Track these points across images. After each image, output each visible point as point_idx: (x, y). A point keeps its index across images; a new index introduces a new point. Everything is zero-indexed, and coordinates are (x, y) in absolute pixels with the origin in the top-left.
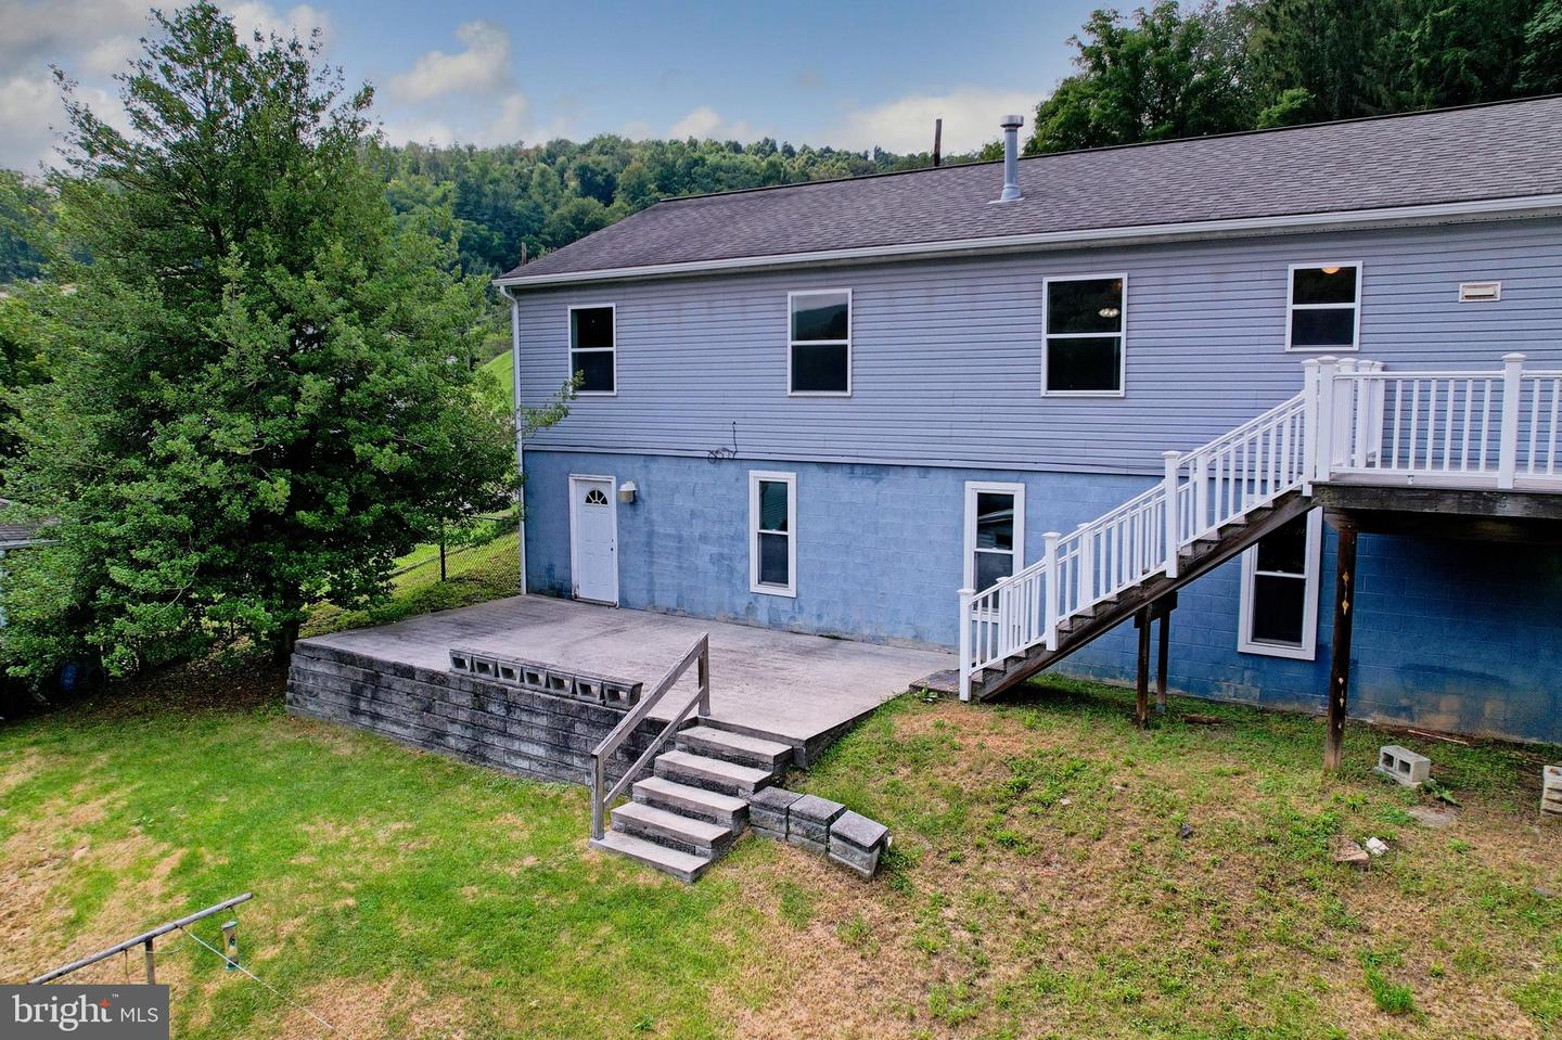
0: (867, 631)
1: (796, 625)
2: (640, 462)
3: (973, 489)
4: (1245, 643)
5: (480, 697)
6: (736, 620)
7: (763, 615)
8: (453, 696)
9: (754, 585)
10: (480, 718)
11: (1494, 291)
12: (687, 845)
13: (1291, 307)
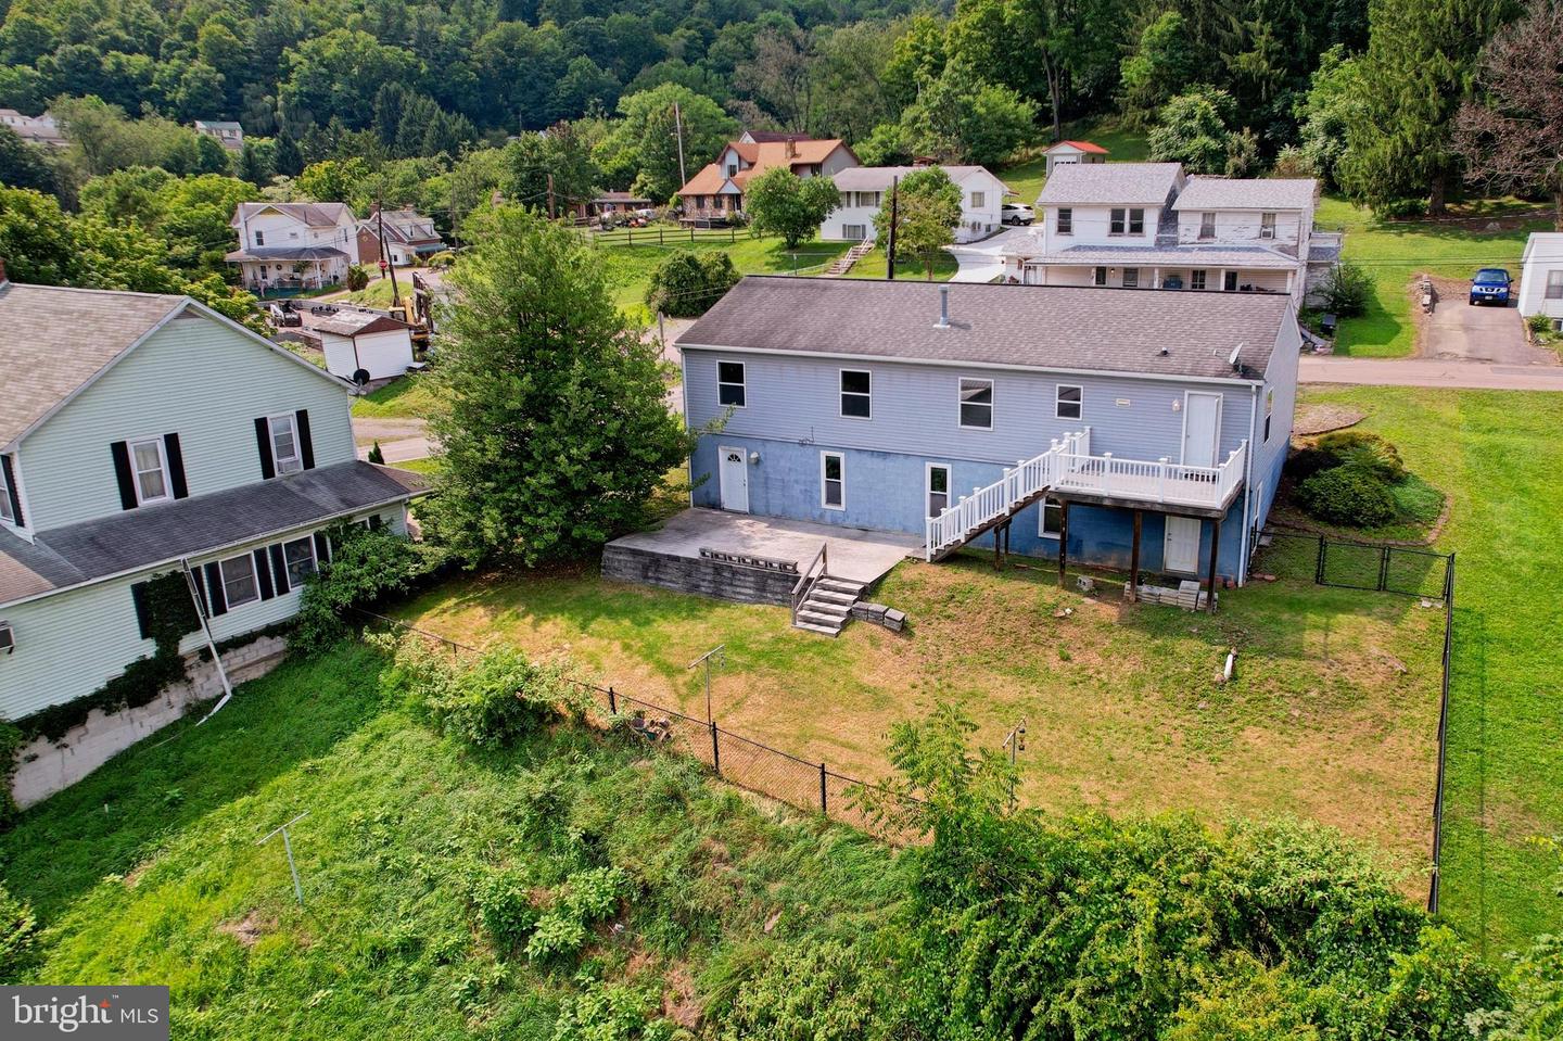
0: (880, 527)
1: (847, 523)
2: (759, 443)
3: (929, 466)
4: (1041, 533)
5: (718, 570)
6: (814, 521)
7: (828, 519)
8: (703, 570)
9: (824, 505)
10: (718, 578)
11: (1128, 403)
12: (831, 624)
13: (1058, 401)
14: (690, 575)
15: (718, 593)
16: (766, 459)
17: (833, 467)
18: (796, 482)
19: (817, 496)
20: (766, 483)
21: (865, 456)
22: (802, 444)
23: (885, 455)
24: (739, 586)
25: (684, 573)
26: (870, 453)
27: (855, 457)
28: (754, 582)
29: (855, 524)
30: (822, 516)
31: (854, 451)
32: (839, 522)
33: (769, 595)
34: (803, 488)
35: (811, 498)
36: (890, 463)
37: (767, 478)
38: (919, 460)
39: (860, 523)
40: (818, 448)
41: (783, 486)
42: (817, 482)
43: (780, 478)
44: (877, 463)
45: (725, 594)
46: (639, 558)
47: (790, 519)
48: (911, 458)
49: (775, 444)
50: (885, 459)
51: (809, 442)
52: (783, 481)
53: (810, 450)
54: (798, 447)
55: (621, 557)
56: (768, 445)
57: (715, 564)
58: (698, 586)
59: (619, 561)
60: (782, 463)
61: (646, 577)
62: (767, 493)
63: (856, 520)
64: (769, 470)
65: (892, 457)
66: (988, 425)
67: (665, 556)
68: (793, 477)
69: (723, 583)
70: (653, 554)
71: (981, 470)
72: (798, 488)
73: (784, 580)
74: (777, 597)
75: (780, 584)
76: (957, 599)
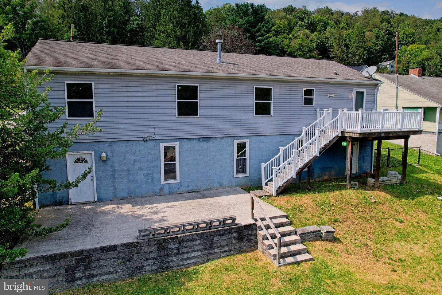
1: (181, 190)
2: (108, 144)
3: (236, 142)
5: (162, 244)
6: (155, 195)
7: (166, 191)
9: (163, 181)
11: (333, 95)
12: (299, 252)
13: (304, 97)
14: (130, 260)
15: (164, 267)
16: (113, 156)
18: (140, 169)
19: (157, 176)
20: (113, 175)
22: (145, 140)
23: (207, 139)
24: (187, 253)
25: (122, 261)
26: (197, 140)
27: (187, 144)
28: (202, 244)
29: (187, 189)
30: (161, 190)
31: (185, 140)
32: (175, 190)
33: (216, 250)
34: (145, 172)
35: (153, 178)
37: (114, 171)
38: (229, 140)
39: (190, 188)
40: (158, 141)
41: (129, 174)
42: (158, 166)
43: (125, 168)
44: (203, 145)
45: (172, 265)
47: (136, 197)
48: (224, 139)
49: (121, 144)
50: (207, 142)
51: (151, 138)
52: (129, 170)
53: (152, 144)
54: (142, 143)
56: (114, 145)
57: (158, 240)
58: (142, 267)
62: (114, 182)
63: (188, 187)
64: (116, 164)
65: (212, 140)
66: (270, 113)
67: (96, 250)
68: (138, 165)
69: (168, 255)
71: (279, 139)
72: (140, 176)
73: (229, 233)
74: (224, 250)
75: (226, 237)
76: (326, 209)
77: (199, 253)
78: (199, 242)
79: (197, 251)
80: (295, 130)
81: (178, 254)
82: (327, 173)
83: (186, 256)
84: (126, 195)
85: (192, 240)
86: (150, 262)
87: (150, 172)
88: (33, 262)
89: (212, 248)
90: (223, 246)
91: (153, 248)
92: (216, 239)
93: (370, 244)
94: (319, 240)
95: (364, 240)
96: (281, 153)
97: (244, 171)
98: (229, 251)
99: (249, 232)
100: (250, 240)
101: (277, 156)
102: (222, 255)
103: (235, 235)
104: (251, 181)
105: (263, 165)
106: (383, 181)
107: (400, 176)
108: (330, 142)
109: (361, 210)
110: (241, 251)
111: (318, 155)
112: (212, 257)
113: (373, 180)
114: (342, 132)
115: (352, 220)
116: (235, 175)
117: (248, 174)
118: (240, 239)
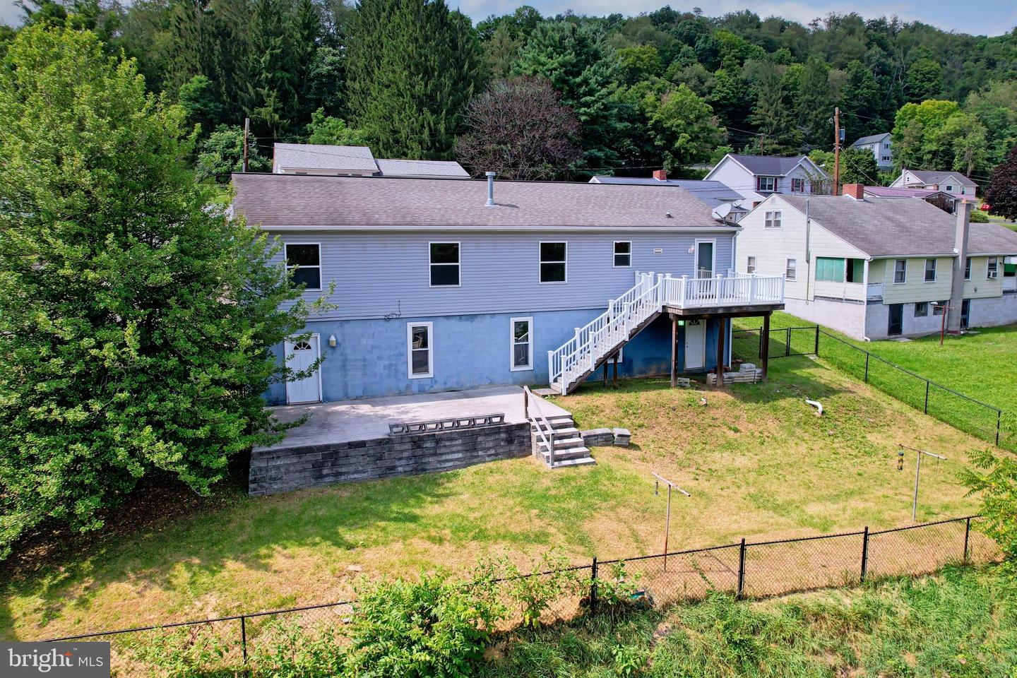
0: (468, 384)
1: (434, 389)
2: (337, 325)
3: (511, 321)
5: (417, 442)
6: (400, 394)
7: (415, 388)
8: (397, 447)
9: (411, 375)
10: (419, 452)
11: (661, 250)
12: (581, 456)
13: (614, 254)
14: (380, 459)
15: (419, 469)
16: (344, 340)
17: (421, 337)
18: (380, 358)
19: (402, 369)
20: (344, 366)
21: (453, 322)
22: (387, 319)
23: (472, 317)
24: (445, 454)
25: (372, 459)
26: (458, 318)
27: (444, 324)
28: (462, 444)
29: (444, 387)
30: (408, 387)
31: (441, 318)
32: (427, 388)
33: (480, 453)
34: (387, 362)
35: (397, 371)
36: (477, 324)
37: (345, 361)
38: (504, 317)
39: (449, 385)
40: (404, 320)
41: (365, 365)
42: (404, 354)
43: (359, 357)
44: (467, 326)
45: (428, 467)
46: (309, 457)
47: (373, 396)
48: (497, 316)
49: (355, 324)
50: (472, 321)
51: (394, 316)
52: (365, 360)
53: (395, 324)
54: (382, 322)
55: (279, 463)
56: (347, 326)
57: (412, 437)
58: (394, 468)
59: (278, 468)
60: (364, 341)
61: (321, 476)
62: (345, 376)
63: (445, 383)
64: (348, 351)
65: (479, 319)
66: (563, 279)
67: (344, 445)
68: (376, 353)
69: (423, 456)
70: (327, 447)
71: (577, 315)
72: (380, 368)
73: (496, 433)
74: (489, 453)
75: (493, 438)
76: (631, 412)
77: (460, 455)
78: (459, 442)
79: (458, 452)
80: (598, 303)
81: (435, 454)
82: (654, 367)
83: (444, 457)
84: (360, 394)
85: (452, 439)
86: (403, 462)
87: (393, 362)
88: (280, 454)
89: (475, 449)
90: (489, 449)
91: (406, 447)
92: (480, 439)
93: (679, 453)
94: (610, 445)
95: (672, 449)
96: (577, 337)
97: (526, 363)
98: (496, 455)
99: (521, 434)
100: (522, 443)
101: (572, 340)
102: (487, 458)
103: (503, 435)
104: (536, 376)
105: (551, 354)
106: (730, 378)
107: (759, 371)
108: (646, 321)
109: (681, 413)
110: (510, 455)
111: (627, 340)
112: (475, 460)
113: (714, 376)
114: (664, 307)
115: (664, 425)
116: (513, 368)
117: (531, 366)
118: (510, 441)
